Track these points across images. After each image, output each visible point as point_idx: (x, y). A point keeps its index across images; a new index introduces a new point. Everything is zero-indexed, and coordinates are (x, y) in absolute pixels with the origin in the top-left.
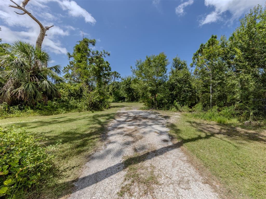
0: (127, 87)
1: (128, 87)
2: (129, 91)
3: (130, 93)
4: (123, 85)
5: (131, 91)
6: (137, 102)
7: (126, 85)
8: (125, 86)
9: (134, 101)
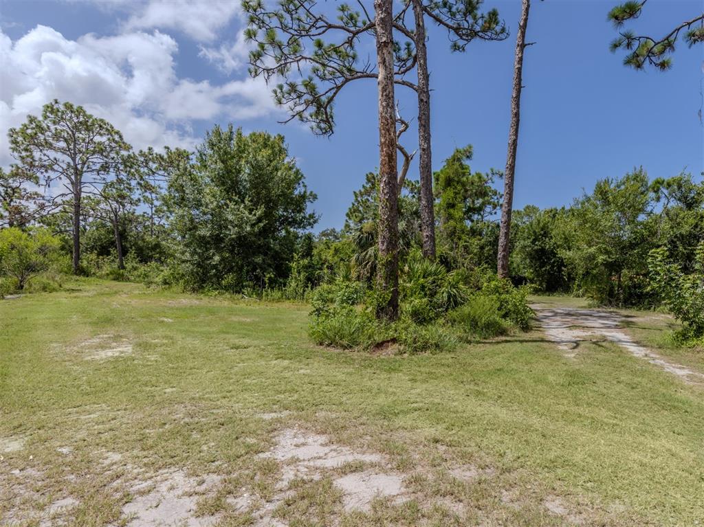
0: (536, 247)
1: (539, 247)
2: (540, 258)
3: (543, 265)
4: (524, 240)
5: (549, 259)
6: (566, 296)
7: (533, 242)
8: (528, 242)
9: (557, 289)
